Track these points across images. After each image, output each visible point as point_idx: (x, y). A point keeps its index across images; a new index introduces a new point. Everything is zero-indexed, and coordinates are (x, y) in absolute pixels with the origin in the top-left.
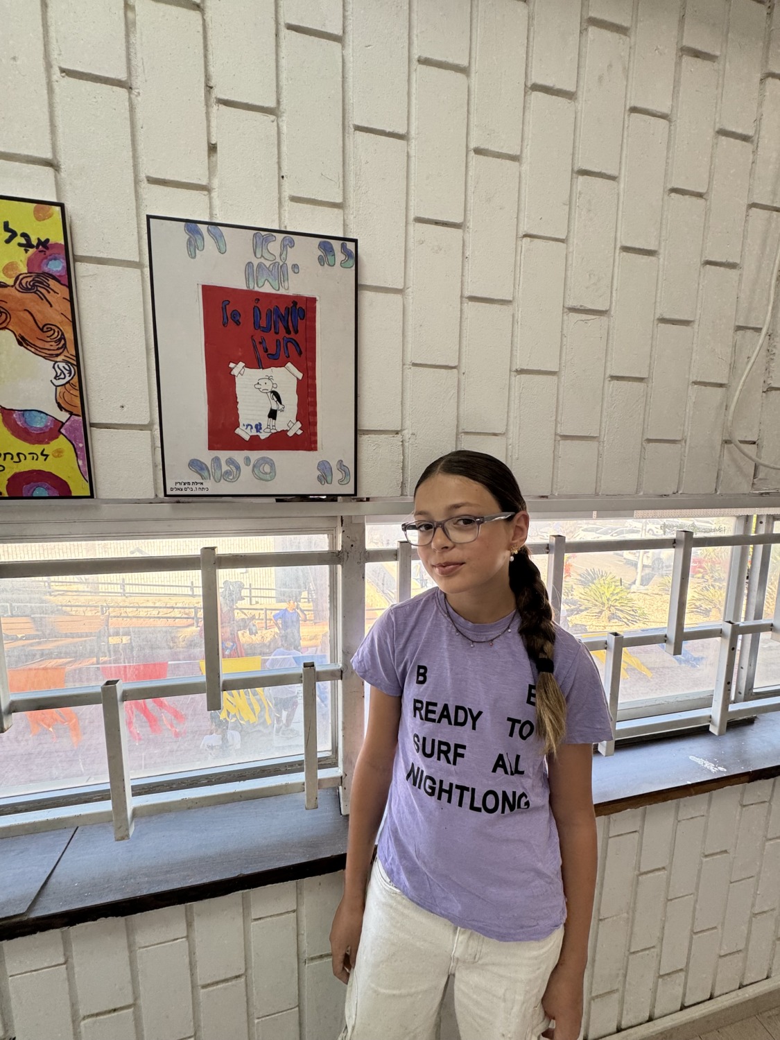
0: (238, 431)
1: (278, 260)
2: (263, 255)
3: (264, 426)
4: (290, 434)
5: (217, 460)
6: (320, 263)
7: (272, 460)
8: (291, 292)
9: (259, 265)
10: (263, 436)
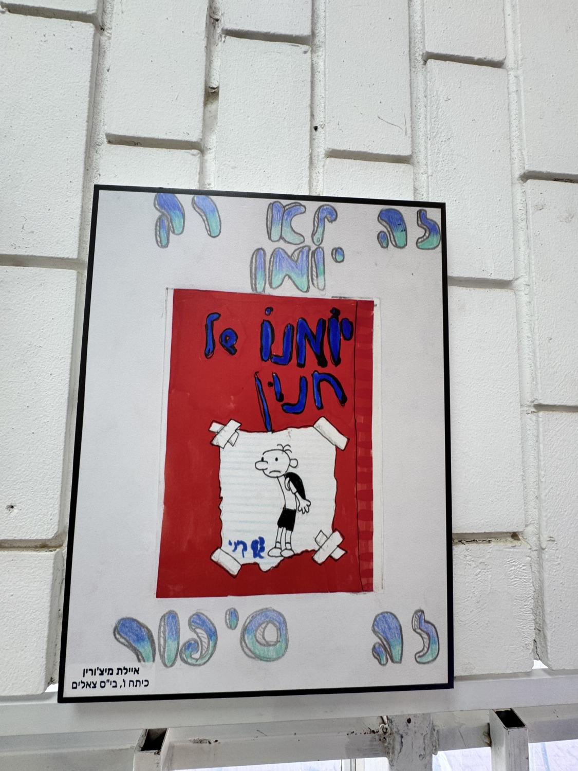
0: (218, 556)
1: (308, 241)
2: (283, 235)
3: (268, 545)
4: (320, 558)
5: (171, 617)
6: (380, 243)
7: (280, 614)
8: (328, 295)
9: (275, 253)
10: (267, 563)
